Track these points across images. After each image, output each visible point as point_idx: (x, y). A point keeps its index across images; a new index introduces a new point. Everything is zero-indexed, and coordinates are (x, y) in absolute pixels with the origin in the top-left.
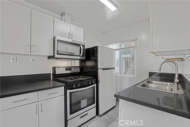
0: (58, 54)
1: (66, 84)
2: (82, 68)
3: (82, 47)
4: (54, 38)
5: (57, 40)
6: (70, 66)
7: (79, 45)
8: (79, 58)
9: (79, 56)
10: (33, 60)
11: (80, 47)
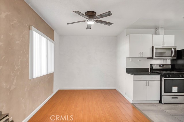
0: (155, 56)
1: (162, 74)
2: (173, 65)
3: (173, 49)
4: (153, 47)
5: (155, 48)
6: (162, 64)
7: (171, 49)
8: (170, 58)
9: (171, 56)
10: (139, 60)
11: (172, 50)
